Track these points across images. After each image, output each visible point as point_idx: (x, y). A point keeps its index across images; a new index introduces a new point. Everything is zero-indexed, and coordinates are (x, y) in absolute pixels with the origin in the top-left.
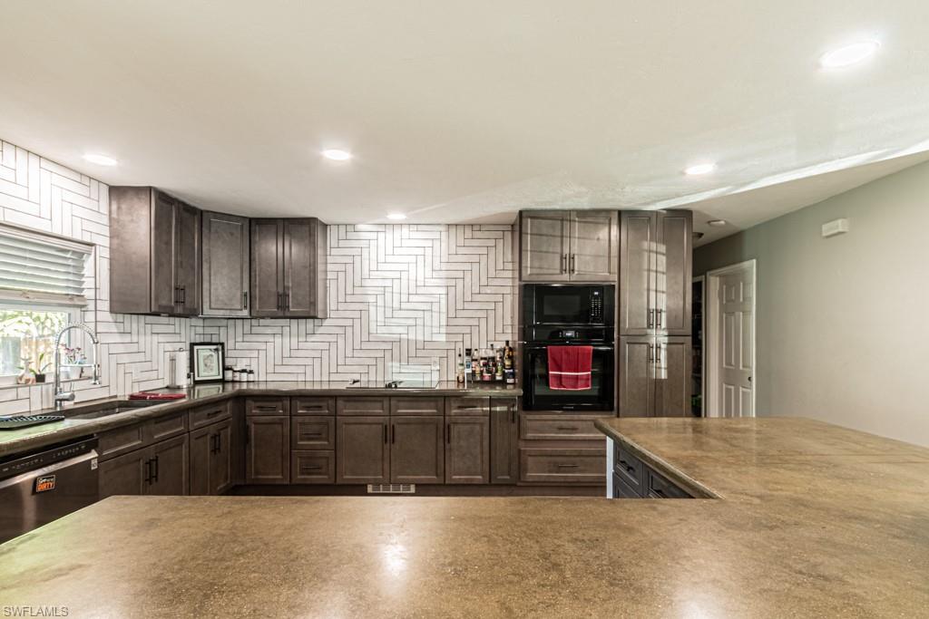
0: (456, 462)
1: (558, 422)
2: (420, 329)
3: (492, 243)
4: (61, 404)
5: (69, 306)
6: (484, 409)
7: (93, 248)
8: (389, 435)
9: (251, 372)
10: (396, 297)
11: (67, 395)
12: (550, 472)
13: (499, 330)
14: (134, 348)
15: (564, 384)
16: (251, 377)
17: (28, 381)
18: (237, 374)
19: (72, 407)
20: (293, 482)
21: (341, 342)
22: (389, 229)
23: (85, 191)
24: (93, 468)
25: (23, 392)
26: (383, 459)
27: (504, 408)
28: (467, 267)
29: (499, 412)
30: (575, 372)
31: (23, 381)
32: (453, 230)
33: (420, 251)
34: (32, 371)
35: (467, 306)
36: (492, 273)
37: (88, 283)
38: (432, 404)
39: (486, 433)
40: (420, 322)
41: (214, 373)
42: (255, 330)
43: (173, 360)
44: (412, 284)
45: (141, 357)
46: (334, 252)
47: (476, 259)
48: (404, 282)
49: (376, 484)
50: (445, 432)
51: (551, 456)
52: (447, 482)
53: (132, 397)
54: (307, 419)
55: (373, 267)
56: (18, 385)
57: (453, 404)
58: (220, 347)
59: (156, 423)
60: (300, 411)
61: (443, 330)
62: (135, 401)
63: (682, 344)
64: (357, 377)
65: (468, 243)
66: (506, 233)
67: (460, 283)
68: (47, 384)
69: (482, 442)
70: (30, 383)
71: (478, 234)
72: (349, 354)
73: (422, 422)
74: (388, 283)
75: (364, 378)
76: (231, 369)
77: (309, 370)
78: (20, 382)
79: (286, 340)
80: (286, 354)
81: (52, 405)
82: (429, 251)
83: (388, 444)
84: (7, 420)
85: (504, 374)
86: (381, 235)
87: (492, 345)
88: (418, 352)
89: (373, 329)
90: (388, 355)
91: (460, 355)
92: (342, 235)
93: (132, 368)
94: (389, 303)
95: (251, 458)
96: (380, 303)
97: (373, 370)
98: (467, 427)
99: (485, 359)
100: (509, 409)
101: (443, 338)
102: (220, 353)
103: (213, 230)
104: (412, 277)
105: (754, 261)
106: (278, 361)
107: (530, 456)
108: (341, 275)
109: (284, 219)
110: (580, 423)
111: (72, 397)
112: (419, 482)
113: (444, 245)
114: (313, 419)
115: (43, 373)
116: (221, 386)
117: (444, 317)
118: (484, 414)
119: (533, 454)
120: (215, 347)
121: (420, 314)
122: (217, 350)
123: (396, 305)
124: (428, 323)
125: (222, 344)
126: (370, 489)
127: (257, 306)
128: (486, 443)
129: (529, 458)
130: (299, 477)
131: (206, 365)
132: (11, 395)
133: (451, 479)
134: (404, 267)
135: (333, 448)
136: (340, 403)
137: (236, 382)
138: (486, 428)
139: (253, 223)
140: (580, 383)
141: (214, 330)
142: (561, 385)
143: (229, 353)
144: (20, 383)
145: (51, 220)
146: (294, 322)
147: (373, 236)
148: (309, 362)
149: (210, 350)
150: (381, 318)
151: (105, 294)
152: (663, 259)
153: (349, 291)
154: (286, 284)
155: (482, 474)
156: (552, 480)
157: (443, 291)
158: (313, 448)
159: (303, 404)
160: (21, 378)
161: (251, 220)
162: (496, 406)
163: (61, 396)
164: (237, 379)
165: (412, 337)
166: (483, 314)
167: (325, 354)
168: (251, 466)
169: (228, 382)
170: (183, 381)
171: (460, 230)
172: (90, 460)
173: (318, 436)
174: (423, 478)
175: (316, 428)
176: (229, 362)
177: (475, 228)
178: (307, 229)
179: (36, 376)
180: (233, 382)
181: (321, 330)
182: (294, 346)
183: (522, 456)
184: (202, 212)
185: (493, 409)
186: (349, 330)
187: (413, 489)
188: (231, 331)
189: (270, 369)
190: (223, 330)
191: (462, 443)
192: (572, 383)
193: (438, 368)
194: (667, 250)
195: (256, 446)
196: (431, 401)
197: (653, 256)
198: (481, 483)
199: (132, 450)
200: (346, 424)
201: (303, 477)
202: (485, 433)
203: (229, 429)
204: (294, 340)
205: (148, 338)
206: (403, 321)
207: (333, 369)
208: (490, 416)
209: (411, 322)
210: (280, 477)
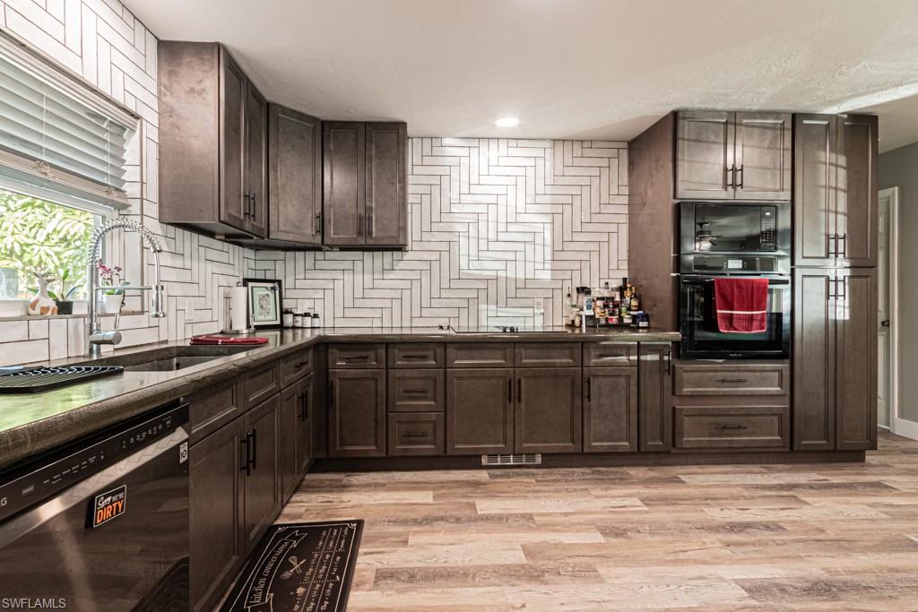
0: (595, 425)
1: (719, 374)
2: (520, 265)
3: (605, 163)
4: (99, 351)
5: (106, 202)
6: (631, 358)
7: (139, 122)
8: (512, 391)
9: (316, 316)
10: (492, 226)
11: (110, 334)
12: (712, 435)
13: (614, 266)
14: (186, 276)
15: (734, 325)
16: (317, 322)
17: (45, 310)
18: (299, 319)
19: (111, 355)
20: (390, 454)
21: (425, 280)
22: (484, 145)
23: (129, 35)
24: (182, 460)
25: (38, 328)
26: (505, 423)
27: (656, 357)
28: (576, 191)
29: (650, 361)
30: (748, 311)
31: (38, 311)
32: (559, 146)
33: (521, 171)
34: (51, 294)
35: (576, 237)
36: (605, 199)
37: (131, 174)
38: (567, 352)
39: (634, 389)
40: (520, 256)
41: (271, 318)
42: (320, 265)
43: (227, 298)
44: (511, 211)
45: (192, 290)
46: (417, 170)
47: (586, 181)
48: (502, 209)
49: (492, 456)
50: (581, 387)
51: (713, 415)
52: (585, 450)
53: (196, 341)
54: (408, 373)
55: (465, 189)
56: (28, 317)
57: (593, 353)
58: (276, 285)
59: (251, 377)
60: (399, 363)
61: (548, 266)
62: (201, 347)
63: (866, 277)
64: (444, 322)
65: (577, 162)
66: (621, 151)
67: (568, 209)
68: (78, 317)
69: (628, 399)
70: (49, 313)
71: (589, 152)
72: (435, 294)
73: (555, 374)
74: (483, 209)
75: (454, 324)
76: (291, 313)
77: (386, 313)
78: (31, 311)
79: (359, 277)
80: (359, 294)
81: (84, 351)
82: (531, 171)
83: (512, 404)
84: (15, 374)
85: (634, 318)
86: (474, 152)
87: (607, 283)
88: (519, 292)
89: (464, 264)
90: (483, 295)
91: (569, 295)
92: (427, 150)
93: (186, 304)
94: (483, 233)
95: (335, 423)
96: (473, 233)
97: (464, 313)
98: (611, 380)
99: (602, 299)
100: (661, 358)
101: (547, 275)
102: (277, 292)
103: (281, 130)
104: (512, 202)
105: (896, 188)
106: (349, 303)
107: (686, 415)
108: (426, 199)
109: (365, 123)
110: (747, 374)
111: (118, 339)
112: (546, 451)
113: (548, 164)
114: (415, 373)
115: (69, 299)
116: (278, 333)
117: (548, 250)
118: (631, 364)
119: (690, 413)
120: (271, 285)
121: (521, 247)
122: (273, 288)
123: (492, 236)
124: (530, 257)
125: (279, 282)
126: (484, 461)
127: (332, 231)
128: (634, 401)
129: (686, 418)
130: (398, 447)
131: (262, 307)
132: (19, 331)
133: (590, 446)
134: (502, 190)
135: (442, 409)
136: (451, 351)
137: (298, 328)
138: (634, 382)
139: (326, 127)
140: (756, 324)
141: (269, 265)
142: (731, 326)
143: (287, 294)
144: (30, 313)
145: (81, 57)
146: (368, 255)
147: (465, 152)
148: (387, 303)
149: (266, 288)
150: (473, 252)
151: (152, 193)
152: (842, 173)
153: (436, 218)
154: (368, 204)
155: (628, 439)
156: (715, 445)
157: (548, 219)
158: (417, 411)
159: (402, 354)
160: (33, 306)
161: (323, 123)
162: (646, 354)
163: (97, 336)
164: (299, 324)
165: (511, 274)
166: (594, 247)
167: (406, 294)
168: (335, 436)
169: (287, 328)
170: (240, 325)
171: (568, 145)
172: (177, 448)
173: (421, 394)
174: (555, 446)
175: (419, 384)
176: (287, 304)
177: (585, 145)
178: (394, 136)
179: (58, 303)
180: (294, 328)
181: (401, 265)
182: (368, 283)
183: (677, 415)
184: (268, 104)
185: (642, 358)
186: (435, 265)
187: (539, 460)
188: (290, 266)
189: (339, 313)
190: (279, 265)
191: (603, 401)
192: (744, 324)
193: (542, 311)
194: (848, 162)
195: (340, 409)
196: (565, 348)
197: (833, 169)
198: (628, 450)
199: (227, 421)
200: (458, 378)
201: (403, 447)
202: (632, 387)
203: (311, 386)
204: (368, 277)
205: (202, 264)
206: (500, 255)
207: (416, 313)
208: (638, 366)
209: (511, 256)
210: (374, 448)
